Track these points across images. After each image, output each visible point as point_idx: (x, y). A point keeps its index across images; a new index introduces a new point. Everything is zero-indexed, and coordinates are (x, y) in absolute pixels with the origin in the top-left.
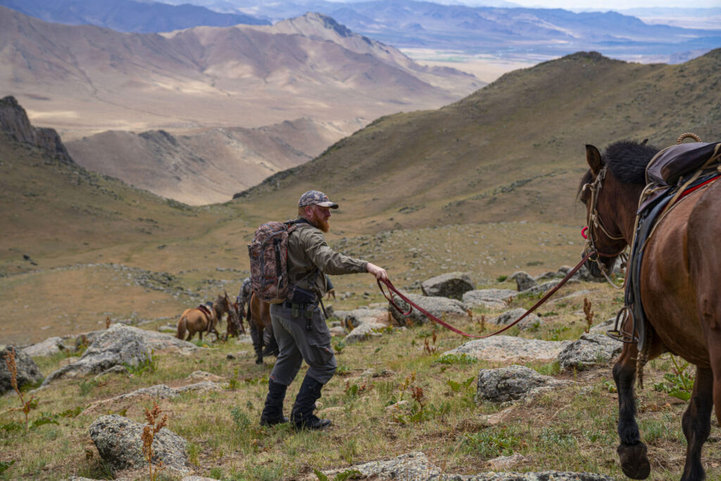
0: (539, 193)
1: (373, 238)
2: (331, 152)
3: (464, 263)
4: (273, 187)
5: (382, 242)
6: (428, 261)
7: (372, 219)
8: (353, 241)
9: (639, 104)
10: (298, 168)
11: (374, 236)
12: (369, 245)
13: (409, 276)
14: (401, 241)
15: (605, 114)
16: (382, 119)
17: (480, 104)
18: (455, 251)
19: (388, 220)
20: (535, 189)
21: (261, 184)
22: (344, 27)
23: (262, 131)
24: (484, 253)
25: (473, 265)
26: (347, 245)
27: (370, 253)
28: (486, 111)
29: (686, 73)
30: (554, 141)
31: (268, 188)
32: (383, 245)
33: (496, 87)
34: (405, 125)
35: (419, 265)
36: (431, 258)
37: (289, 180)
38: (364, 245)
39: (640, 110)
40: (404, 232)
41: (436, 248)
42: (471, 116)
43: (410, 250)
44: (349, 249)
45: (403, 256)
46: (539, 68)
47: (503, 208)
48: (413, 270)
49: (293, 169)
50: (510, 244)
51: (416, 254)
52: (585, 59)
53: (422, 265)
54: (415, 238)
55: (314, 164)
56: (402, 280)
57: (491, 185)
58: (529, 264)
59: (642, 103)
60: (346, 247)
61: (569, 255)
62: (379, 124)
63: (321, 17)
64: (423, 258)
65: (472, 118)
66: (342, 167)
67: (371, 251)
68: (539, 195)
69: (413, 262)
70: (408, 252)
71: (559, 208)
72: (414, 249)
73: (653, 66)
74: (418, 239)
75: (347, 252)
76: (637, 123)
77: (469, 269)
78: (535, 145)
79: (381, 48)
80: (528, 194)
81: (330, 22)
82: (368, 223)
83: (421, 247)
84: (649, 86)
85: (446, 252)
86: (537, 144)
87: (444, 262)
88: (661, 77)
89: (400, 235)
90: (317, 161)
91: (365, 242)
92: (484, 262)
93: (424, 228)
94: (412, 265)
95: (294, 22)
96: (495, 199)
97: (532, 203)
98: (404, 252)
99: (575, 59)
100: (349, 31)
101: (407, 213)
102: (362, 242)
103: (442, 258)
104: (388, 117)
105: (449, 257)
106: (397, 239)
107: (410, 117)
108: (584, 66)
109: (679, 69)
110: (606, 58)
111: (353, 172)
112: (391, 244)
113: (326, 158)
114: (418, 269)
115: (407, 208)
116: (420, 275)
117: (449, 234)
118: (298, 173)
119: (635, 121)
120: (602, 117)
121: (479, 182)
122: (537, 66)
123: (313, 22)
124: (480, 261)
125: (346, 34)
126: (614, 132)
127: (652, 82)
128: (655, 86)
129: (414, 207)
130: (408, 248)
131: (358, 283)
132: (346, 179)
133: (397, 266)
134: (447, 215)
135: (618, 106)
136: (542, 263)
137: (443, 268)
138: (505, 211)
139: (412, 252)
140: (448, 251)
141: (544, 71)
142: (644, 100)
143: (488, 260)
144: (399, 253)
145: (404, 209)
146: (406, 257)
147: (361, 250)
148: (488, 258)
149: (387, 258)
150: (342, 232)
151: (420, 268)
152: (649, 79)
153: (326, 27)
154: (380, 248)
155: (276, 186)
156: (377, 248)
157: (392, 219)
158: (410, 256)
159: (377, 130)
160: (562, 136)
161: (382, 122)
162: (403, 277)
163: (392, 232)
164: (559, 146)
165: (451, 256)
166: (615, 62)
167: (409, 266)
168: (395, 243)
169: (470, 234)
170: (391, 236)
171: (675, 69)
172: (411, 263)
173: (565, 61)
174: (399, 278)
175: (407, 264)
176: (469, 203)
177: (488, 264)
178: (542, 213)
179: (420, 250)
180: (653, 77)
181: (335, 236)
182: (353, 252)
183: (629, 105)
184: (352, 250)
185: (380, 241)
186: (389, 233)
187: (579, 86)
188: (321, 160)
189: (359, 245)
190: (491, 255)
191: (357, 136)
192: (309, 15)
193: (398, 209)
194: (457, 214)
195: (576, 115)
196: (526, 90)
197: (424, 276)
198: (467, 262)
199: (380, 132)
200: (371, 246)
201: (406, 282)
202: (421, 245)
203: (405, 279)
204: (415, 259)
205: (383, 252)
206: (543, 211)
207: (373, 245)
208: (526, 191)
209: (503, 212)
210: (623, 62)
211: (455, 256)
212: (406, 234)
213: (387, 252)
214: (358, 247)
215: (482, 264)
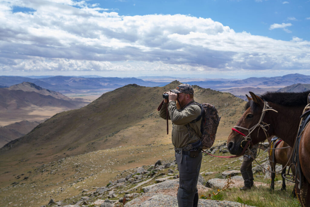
0: (124, 135)
1: (57, 162)
2: (36, 130)
3: (101, 166)
4: (9, 148)
5: (61, 163)
6: (84, 168)
7: (56, 155)
8: (47, 165)
9: (153, 100)
10: (21, 138)
11: (57, 161)
12: (55, 165)
13: (76, 176)
14: (70, 161)
15: (142, 105)
16: (57, 114)
17: (96, 105)
18: (95, 162)
19: (63, 154)
20: (122, 134)
21: (3, 147)
22: (39, 86)
23: (6, 128)
24: (108, 161)
25: (105, 166)
26: (44, 167)
27: (56, 169)
28: (98, 107)
29: (166, 89)
30: (126, 116)
31: (6, 149)
32: (61, 164)
33: (101, 99)
34: (66, 116)
35: (80, 170)
36: (85, 166)
37: (16, 144)
38: (52, 165)
39: (154, 102)
40: (71, 157)
41: (86, 162)
42: (93, 110)
43: (75, 164)
44: (46, 169)
45: (72, 167)
46: (116, 91)
47: (111, 143)
48: (77, 173)
49: (18, 139)
50: (118, 155)
51: (77, 165)
52: (132, 87)
53: (81, 170)
54: (76, 159)
55: (28, 136)
56: (73, 178)
57: (104, 135)
58: (129, 162)
59: (154, 100)
60: (44, 168)
61: (144, 156)
62: (55, 117)
63: (29, 83)
64: (81, 167)
65: (93, 111)
66: (41, 135)
67: (56, 168)
68: (124, 136)
69: (76, 169)
70: (74, 165)
71: (133, 140)
72: (76, 164)
73: (155, 88)
74: (77, 159)
75: (45, 170)
76: (154, 107)
77: (104, 168)
78: (119, 118)
79: (54, 93)
80: (120, 136)
81: (33, 85)
82: (54, 157)
83: (79, 162)
84: (155, 94)
85: (91, 162)
86: (119, 117)
87: (91, 167)
88: (158, 91)
89: (69, 159)
90: (29, 134)
91: (53, 164)
92: (109, 164)
93: (79, 155)
94: (77, 171)
95: (18, 86)
96: (107, 139)
97: (122, 139)
98: (72, 166)
99: (128, 87)
100: (41, 88)
101: (71, 150)
102: (51, 164)
103: (90, 165)
104: (59, 114)
105: (93, 165)
106: (68, 160)
107: (68, 113)
108: (132, 89)
109: (163, 88)
110: (139, 86)
111: (46, 137)
112: (65, 163)
113: (33, 132)
114: (80, 172)
115: (71, 148)
116: (81, 175)
117: (91, 155)
118: (21, 140)
119: (153, 106)
120: (141, 106)
121: (99, 134)
122: (115, 90)
123: (26, 85)
124: (107, 164)
125: (40, 89)
126: (147, 111)
127: (156, 93)
128: (157, 94)
129: (73, 147)
130: (74, 164)
131: (51, 184)
132: (43, 140)
133: (69, 172)
134: (88, 149)
135: (146, 102)
136: (134, 161)
137: (91, 170)
138: (112, 144)
139: (75, 165)
140: (92, 162)
141: (118, 92)
142: (155, 99)
143: (111, 163)
144: (70, 167)
145: (69, 149)
146: (73, 168)
147: (51, 168)
148: (111, 162)
149: (64, 169)
150: (43, 162)
151: (81, 171)
152: (154, 92)
153: (31, 87)
154: (60, 166)
155: (10, 147)
156: (59, 166)
157: (65, 154)
158: (75, 167)
159: (55, 119)
160: (128, 114)
161: (57, 116)
162: (73, 177)
163: (65, 158)
164: (128, 117)
165: (94, 164)
166: (142, 87)
167: (75, 171)
168: (67, 162)
169: (100, 154)
170: (65, 160)
171: (162, 88)
172: (75, 170)
173: (125, 88)
174: (71, 178)
175: (74, 171)
176: (96, 143)
177: (111, 165)
178: (126, 143)
179: (79, 164)
180: (156, 91)
181: (39, 164)
182: (47, 170)
183: (150, 101)
184: (47, 169)
185: (60, 163)
186: (64, 159)
187: (131, 96)
188: (31, 133)
189: (50, 166)
190: (111, 161)
191: (47, 122)
192: (24, 83)
193: (67, 149)
194: (92, 148)
195: (132, 106)
196: (112, 99)
197: (83, 175)
198: (102, 165)
199: (56, 119)
200: (56, 165)
201: (74, 179)
202: (79, 161)
203: (74, 178)
204: (77, 168)
205: (62, 167)
206: (127, 142)
207: (57, 165)
208: (119, 135)
209: (111, 144)
210: (145, 87)
211: (95, 164)
212: (72, 158)
213: (64, 167)
214: (50, 167)
215: (109, 165)
